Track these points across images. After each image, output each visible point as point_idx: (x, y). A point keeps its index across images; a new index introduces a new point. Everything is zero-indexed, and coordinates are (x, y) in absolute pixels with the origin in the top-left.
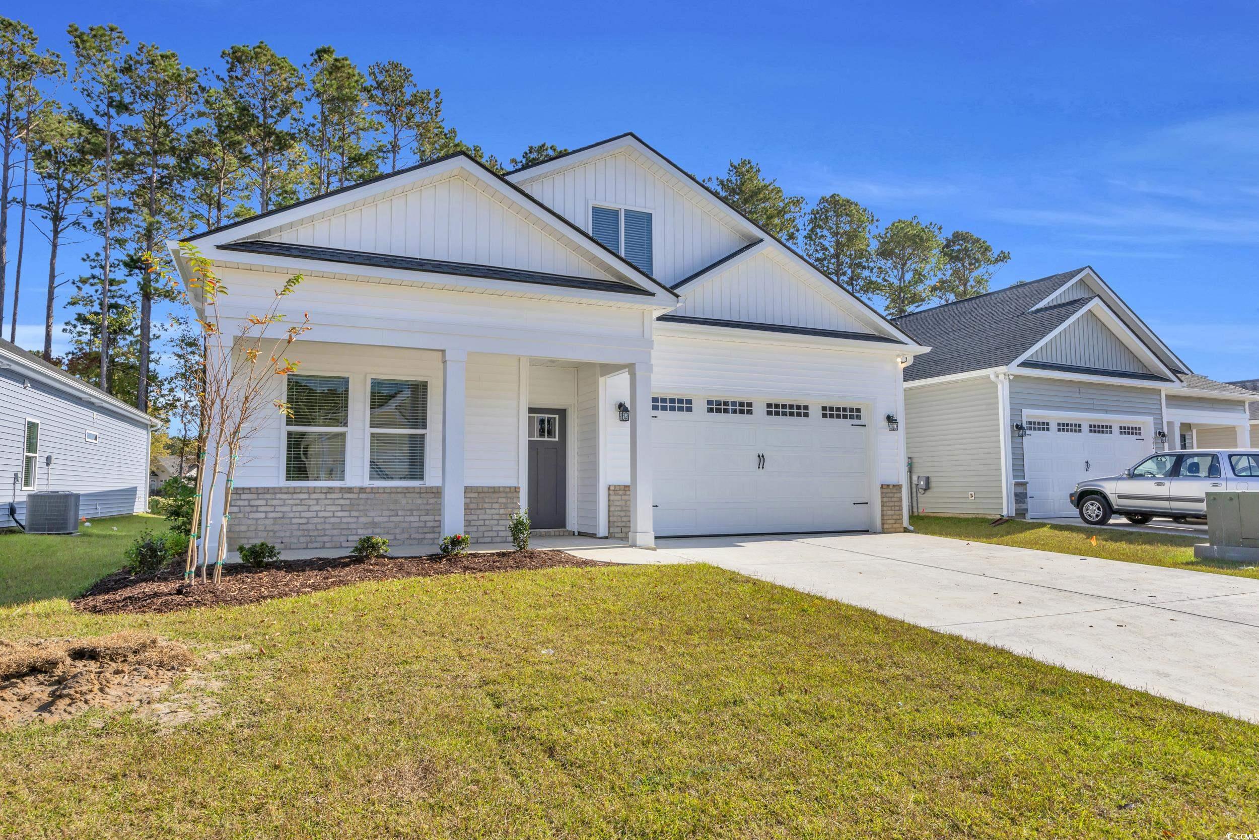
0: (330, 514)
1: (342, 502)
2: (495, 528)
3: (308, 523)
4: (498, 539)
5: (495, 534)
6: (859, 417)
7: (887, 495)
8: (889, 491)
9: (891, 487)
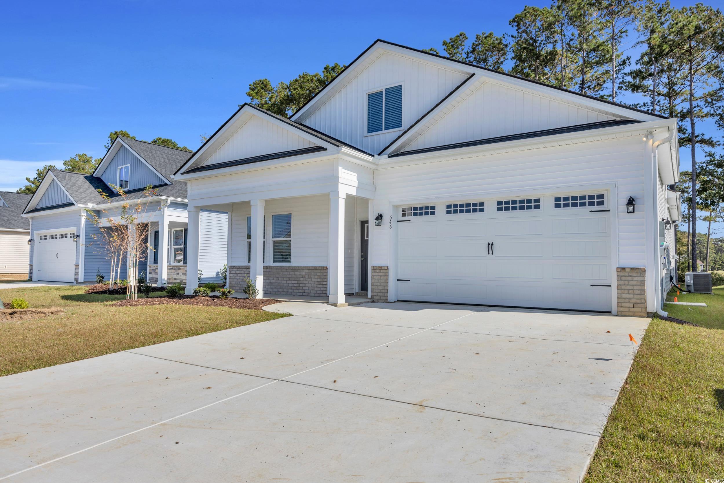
4: (317, 295)
5: (315, 292)
6: (601, 203)
7: (623, 278)
8: (626, 274)
9: (627, 270)
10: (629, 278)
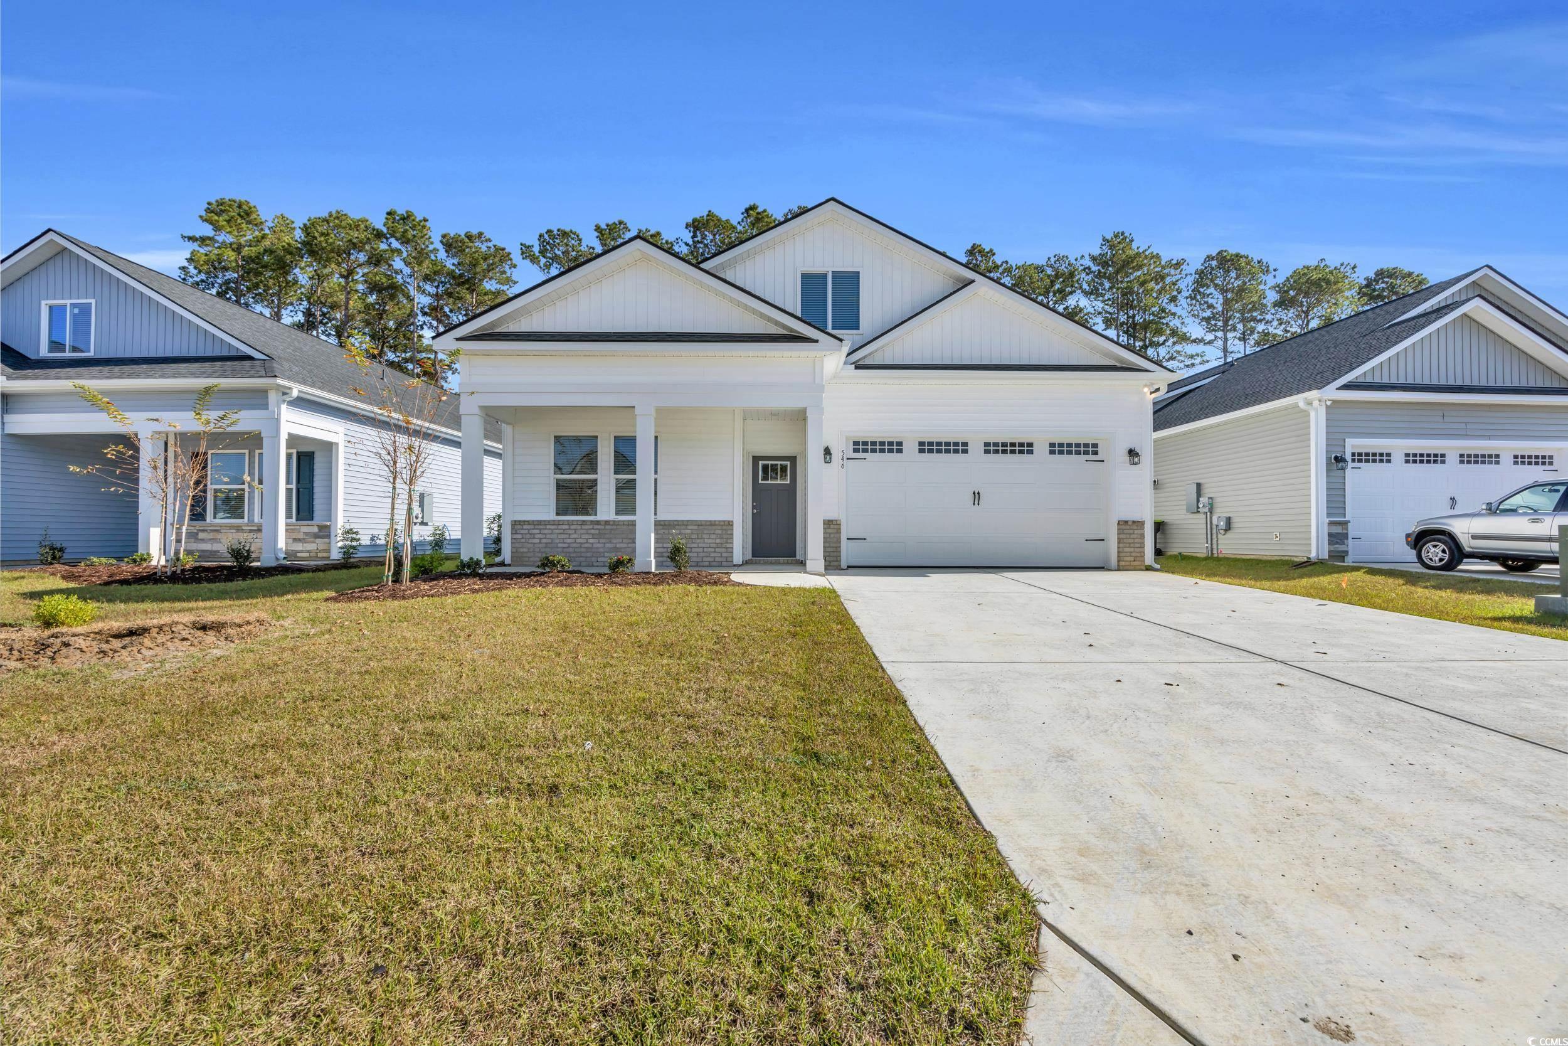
0: (585, 541)
1: (593, 532)
2: (712, 555)
3: (569, 547)
4: (714, 564)
5: (712, 559)
6: (1096, 453)
7: (1125, 531)
8: (1128, 527)
9: (1130, 523)
10: (1131, 532)
